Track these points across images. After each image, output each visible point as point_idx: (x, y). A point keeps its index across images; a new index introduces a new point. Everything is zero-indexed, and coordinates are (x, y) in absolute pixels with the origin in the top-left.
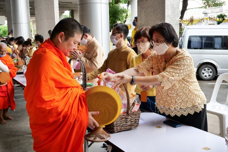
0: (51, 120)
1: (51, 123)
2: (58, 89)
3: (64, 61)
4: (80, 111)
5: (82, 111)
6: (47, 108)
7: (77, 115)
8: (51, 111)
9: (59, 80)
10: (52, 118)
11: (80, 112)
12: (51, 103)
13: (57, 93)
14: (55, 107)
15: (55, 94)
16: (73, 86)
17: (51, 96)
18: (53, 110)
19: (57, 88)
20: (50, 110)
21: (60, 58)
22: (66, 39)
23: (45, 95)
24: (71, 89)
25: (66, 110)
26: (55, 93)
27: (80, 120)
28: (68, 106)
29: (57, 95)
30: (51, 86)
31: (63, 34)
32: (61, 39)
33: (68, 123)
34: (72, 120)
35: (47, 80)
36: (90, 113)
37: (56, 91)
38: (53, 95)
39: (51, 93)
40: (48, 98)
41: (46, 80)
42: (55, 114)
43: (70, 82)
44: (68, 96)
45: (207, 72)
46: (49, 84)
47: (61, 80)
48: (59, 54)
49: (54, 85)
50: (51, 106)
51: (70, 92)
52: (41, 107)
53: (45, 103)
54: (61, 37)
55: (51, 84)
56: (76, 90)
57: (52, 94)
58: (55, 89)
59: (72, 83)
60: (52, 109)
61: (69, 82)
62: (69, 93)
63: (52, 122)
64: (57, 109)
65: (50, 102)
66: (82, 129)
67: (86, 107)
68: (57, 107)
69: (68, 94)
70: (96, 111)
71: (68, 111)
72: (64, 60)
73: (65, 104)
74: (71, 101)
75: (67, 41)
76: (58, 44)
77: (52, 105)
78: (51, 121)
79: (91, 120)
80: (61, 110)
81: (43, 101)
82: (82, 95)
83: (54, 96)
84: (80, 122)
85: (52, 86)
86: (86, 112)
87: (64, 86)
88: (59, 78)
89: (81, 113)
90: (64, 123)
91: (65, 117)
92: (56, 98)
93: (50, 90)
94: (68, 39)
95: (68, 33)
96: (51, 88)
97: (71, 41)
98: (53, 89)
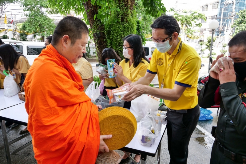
2: (61, 108)
9: (61, 98)
13: (61, 113)
15: (59, 114)
16: (80, 101)
22: (73, 43)
23: (44, 117)
24: (79, 106)
26: (58, 114)
29: (61, 115)
30: (52, 106)
31: (67, 37)
38: (56, 116)
39: (52, 114)
40: (49, 121)
43: (77, 98)
46: (49, 103)
47: (65, 97)
49: (55, 104)
54: (66, 41)
57: (54, 115)
61: (75, 98)
75: (74, 45)
83: (58, 117)
87: (69, 104)
88: (61, 96)
93: (51, 110)
94: (75, 43)
95: (73, 34)
96: (52, 108)
97: (78, 44)
98: (55, 108)
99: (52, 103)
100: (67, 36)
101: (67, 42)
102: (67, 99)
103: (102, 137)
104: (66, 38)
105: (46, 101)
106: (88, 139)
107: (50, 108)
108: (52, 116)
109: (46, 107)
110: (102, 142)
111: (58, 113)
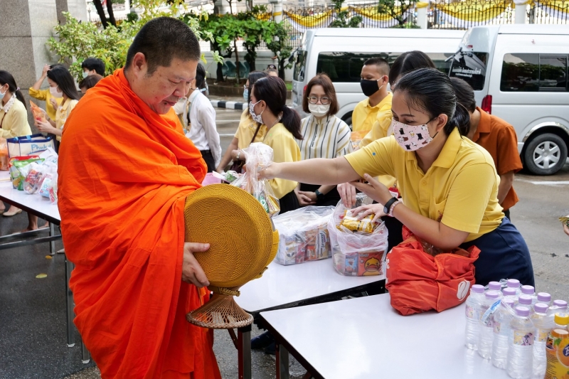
13: (113, 194)
15: (109, 196)
17: (96, 199)
21: (139, 114)
22: (150, 70)
23: (78, 196)
24: (157, 189)
29: (113, 199)
30: (94, 177)
31: (141, 57)
32: (140, 69)
35: (82, 161)
38: (103, 198)
39: (93, 192)
40: (87, 204)
45: (545, 154)
46: (88, 171)
47: (123, 164)
51: (150, 195)
55: (93, 172)
56: (168, 193)
57: (99, 195)
58: (106, 183)
59: (161, 175)
62: (145, 196)
69: (141, 199)
75: (152, 75)
83: (105, 200)
85: (96, 177)
93: (92, 185)
94: (154, 72)
95: (153, 54)
96: (94, 182)
97: (161, 76)
98: (100, 182)
99: (97, 172)
100: (142, 54)
101: (142, 66)
102: (128, 169)
103: (187, 245)
105: (84, 166)
106: (157, 245)
107: (90, 180)
108: (95, 197)
109: (82, 176)
110: (188, 256)
111: (108, 193)
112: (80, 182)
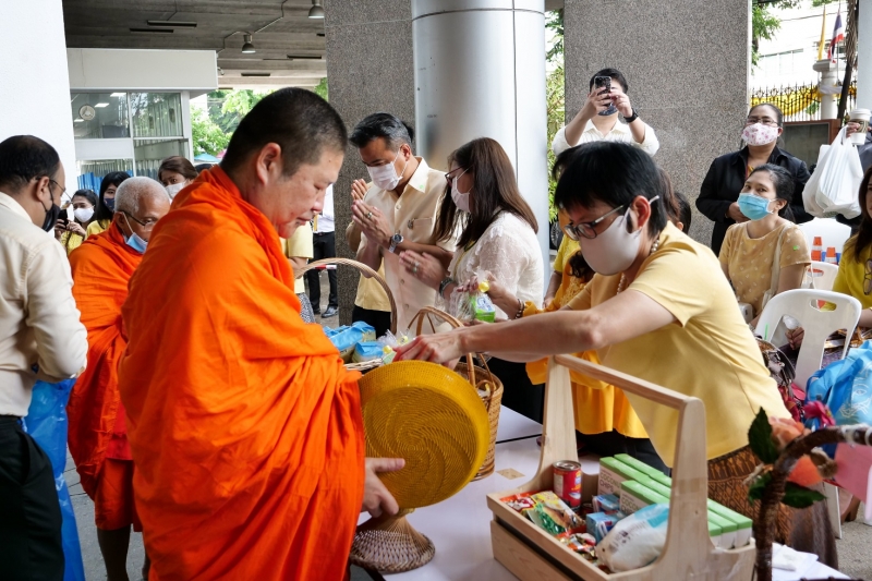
0: (226, 489)
1: (224, 499)
2: (254, 366)
3: (273, 253)
4: (336, 455)
5: (343, 453)
6: (216, 439)
7: (322, 468)
8: (230, 453)
9: (256, 333)
10: (228, 480)
11: (333, 457)
12: (231, 420)
13: (253, 380)
14: (245, 439)
15: (246, 384)
16: (308, 351)
17: (231, 392)
18: (236, 449)
19: (251, 360)
20: (224, 449)
21: (259, 241)
22: (288, 170)
23: (208, 389)
24: (304, 365)
25: (284, 448)
26: (244, 382)
27: (333, 488)
28: (293, 437)
29: (251, 388)
30: (229, 356)
31: (275, 151)
32: (268, 169)
33: (292, 501)
34: (303, 489)
35: (214, 332)
36: (371, 463)
37: (247, 373)
38: (239, 389)
39: (226, 380)
40: (220, 402)
41: (211, 331)
42: (243, 465)
43: (300, 340)
44: (292, 396)
46: (223, 347)
48: (257, 230)
49: (239, 352)
50: (228, 434)
51: (300, 376)
52: (193, 439)
53: (207, 420)
54: (268, 163)
55: (229, 349)
56: (322, 370)
57: (233, 384)
58: (245, 365)
59: (307, 344)
60: (235, 444)
61: (295, 340)
62: (296, 380)
63: (231, 495)
64: (250, 446)
65: (226, 418)
66: (341, 522)
67: (357, 437)
68: (252, 439)
69: (292, 385)
70: (394, 456)
71: (290, 454)
72: (274, 249)
73: (282, 425)
74: (303, 414)
75: (291, 179)
76: (254, 188)
77: (234, 429)
78: (225, 493)
79: (375, 489)
80: (267, 451)
81: (199, 414)
82: (344, 389)
83: (242, 392)
84: (334, 496)
85: (233, 356)
86: (358, 457)
87: (276, 355)
89: (337, 462)
90: (274, 499)
91: (278, 477)
92: (249, 402)
93: (227, 369)
94: (295, 172)
95: (294, 146)
96: (230, 364)
97: (305, 179)
98: (238, 364)
99: (231, 345)
100: (277, 146)
101: (273, 165)
104: (273, 154)
107: (224, 360)
108: (228, 388)
109: (214, 357)
110: (371, 479)
111: (245, 380)
112: (209, 365)
